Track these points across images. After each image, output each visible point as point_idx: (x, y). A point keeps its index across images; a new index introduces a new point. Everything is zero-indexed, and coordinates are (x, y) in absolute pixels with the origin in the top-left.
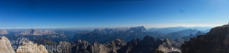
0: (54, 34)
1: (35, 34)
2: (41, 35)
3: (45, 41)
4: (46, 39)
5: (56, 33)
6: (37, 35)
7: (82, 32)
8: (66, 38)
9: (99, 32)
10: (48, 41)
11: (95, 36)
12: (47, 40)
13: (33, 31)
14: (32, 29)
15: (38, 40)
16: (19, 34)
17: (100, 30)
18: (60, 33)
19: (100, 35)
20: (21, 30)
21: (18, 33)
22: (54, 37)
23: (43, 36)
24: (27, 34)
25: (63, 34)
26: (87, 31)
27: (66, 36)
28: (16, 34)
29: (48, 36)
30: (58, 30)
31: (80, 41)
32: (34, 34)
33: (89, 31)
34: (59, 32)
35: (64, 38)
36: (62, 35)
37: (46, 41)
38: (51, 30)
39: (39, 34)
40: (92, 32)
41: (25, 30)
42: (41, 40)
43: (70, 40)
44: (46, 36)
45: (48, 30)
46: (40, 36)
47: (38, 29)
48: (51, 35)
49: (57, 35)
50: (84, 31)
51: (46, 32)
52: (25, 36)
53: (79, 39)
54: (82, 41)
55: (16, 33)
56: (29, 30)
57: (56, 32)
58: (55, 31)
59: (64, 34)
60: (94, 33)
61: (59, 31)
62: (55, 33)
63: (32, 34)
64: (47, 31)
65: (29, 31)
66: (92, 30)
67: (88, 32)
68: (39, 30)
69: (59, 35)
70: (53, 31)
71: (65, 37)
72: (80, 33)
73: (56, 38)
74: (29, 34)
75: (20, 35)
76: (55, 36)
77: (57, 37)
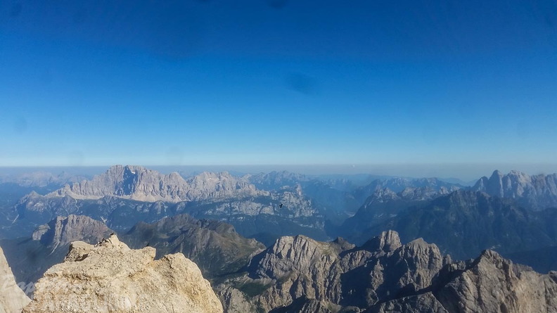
0: (247, 198)
1: (141, 195)
2: (177, 200)
3: (200, 233)
4: (203, 222)
5: (262, 193)
6: (154, 204)
7: (408, 191)
8: (311, 220)
9: (520, 192)
10: (215, 234)
11: (491, 213)
12: (214, 226)
13: (130, 178)
14: (127, 170)
15: (163, 231)
16: (49, 196)
17: (522, 180)
18: (282, 192)
19: (521, 209)
20: (60, 171)
21: (44, 191)
22: (250, 213)
23: (189, 204)
24: (94, 194)
25: (297, 196)
26: (439, 183)
27: (314, 206)
28: (35, 195)
29: (213, 206)
30: (273, 175)
31: (395, 239)
32: (139, 196)
33: (448, 186)
34: (275, 183)
35: (301, 219)
36: (293, 200)
37: (204, 234)
38: (235, 172)
39: (168, 198)
40: (466, 192)
41: (85, 175)
42: (177, 229)
43: (334, 232)
44: (207, 207)
45: (218, 172)
46: (172, 207)
47: (160, 169)
48: (232, 200)
49: (263, 200)
50: (421, 185)
51: (205, 186)
52: (89, 209)
53: (386, 226)
54: (404, 239)
55: (37, 189)
56: (107, 172)
57: (258, 187)
58: (253, 180)
59: (306, 199)
60: (480, 197)
61: (278, 180)
62: (254, 192)
63: (127, 197)
64: (211, 181)
65: (107, 180)
66: (469, 179)
67: (445, 191)
68: (169, 172)
69: (274, 202)
70: (245, 179)
71: (309, 213)
72: (394, 194)
73: (260, 218)
74: (110, 193)
75: (59, 203)
76: (255, 205)
77: (268, 210)
